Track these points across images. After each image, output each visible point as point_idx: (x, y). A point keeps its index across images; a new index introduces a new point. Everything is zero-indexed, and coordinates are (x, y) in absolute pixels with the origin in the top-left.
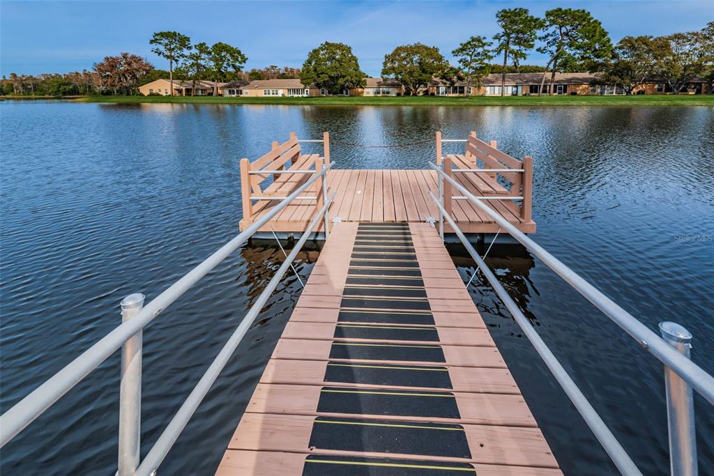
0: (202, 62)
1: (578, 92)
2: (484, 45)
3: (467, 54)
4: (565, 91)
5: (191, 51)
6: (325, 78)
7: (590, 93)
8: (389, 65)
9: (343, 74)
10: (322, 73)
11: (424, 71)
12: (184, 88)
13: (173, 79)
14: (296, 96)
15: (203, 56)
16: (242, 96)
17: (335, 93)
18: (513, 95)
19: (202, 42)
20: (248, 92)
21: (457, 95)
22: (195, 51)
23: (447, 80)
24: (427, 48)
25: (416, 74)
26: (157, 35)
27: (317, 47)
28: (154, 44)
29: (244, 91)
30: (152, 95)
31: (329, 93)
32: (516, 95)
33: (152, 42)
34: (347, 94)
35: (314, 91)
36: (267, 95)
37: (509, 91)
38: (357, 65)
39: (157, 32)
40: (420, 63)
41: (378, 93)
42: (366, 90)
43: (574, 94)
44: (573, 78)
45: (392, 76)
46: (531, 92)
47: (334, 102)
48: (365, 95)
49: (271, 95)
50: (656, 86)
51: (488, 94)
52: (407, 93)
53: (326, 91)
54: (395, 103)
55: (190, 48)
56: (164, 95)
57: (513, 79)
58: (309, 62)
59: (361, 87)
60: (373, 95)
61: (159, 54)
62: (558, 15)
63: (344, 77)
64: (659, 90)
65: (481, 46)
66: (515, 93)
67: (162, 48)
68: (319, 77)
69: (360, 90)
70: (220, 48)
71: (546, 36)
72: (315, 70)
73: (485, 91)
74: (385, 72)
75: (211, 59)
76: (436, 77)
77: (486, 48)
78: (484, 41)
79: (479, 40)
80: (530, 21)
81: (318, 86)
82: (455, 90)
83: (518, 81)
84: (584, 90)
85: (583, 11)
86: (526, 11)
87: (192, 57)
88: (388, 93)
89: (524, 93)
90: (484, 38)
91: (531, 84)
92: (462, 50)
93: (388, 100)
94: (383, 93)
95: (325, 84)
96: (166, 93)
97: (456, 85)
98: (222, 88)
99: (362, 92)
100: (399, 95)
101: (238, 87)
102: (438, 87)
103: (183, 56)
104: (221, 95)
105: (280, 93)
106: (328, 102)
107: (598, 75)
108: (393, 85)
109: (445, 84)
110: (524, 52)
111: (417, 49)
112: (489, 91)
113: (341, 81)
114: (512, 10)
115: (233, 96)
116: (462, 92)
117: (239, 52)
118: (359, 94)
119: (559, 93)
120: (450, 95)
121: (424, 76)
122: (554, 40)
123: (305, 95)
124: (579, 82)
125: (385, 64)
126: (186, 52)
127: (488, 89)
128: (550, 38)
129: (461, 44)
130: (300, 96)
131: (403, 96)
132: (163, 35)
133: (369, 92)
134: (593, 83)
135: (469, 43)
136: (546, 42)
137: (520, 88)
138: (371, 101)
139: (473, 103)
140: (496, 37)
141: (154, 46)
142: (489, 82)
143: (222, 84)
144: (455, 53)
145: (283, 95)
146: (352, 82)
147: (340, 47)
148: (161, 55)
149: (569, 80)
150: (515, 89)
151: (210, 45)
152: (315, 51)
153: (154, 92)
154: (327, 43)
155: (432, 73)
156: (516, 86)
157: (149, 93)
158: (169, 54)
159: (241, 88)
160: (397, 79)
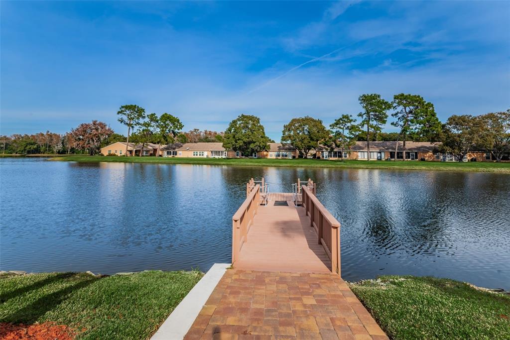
0: (151, 129)
1: (426, 159)
2: (351, 121)
3: (340, 128)
4: (417, 158)
5: (144, 120)
6: (240, 143)
7: (435, 160)
8: (287, 133)
9: (254, 140)
10: (239, 140)
11: (312, 139)
12: (135, 150)
13: (129, 142)
14: (217, 157)
15: (153, 124)
16: (176, 156)
17: (247, 156)
18: (378, 159)
19: (153, 113)
20: (181, 154)
21: (336, 159)
22: (147, 120)
23: (328, 146)
24: (313, 120)
25: (306, 141)
26: (123, 107)
27: (235, 119)
28: (120, 114)
29: (179, 152)
30: (110, 155)
31: (242, 155)
32: (381, 159)
33: (119, 113)
34: (255, 156)
35: (230, 153)
36: (195, 156)
37: (374, 156)
38: (264, 133)
39: (123, 106)
40: (309, 132)
41: (279, 156)
42: (270, 153)
43: (423, 160)
44: (422, 147)
45: (289, 142)
46: (391, 157)
47: (247, 164)
48: (269, 157)
49: (198, 156)
50: (485, 155)
51: (360, 159)
52: (301, 156)
53: (240, 153)
54: (291, 165)
55: (144, 117)
56: (119, 155)
57: (378, 146)
58: (230, 130)
59: (266, 151)
60: (275, 158)
61: (122, 122)
62: (401, 99)
63: (254, 142)
64: (488, 158)
65: (349, 122)
66: (379, 158)
67: (125, 118)
68: (236, 142)
69: (265, 153)
70: (166, 117)
71: (396, 114)
72: (234, 137)
73: (357, 156)
74: (284, 139)
75: (157, 126)
76: (320, 144)
77: (353, 123)
78: (351, 118)
79: (347, 117)
80: (381, 103)
81: (235, 149)
82: (335, 155)
83: (382, 148)
84: (430, 157)
85: (419, 96)
86: (379, 96)
87: (145, 124)
88: (286, 156)
89: (386, 158)
90: (351, 116)
91: (390, 150)
92: (336, 124)
93: (286, 163)
94: (283, 156)
95: (240, 148)
96: (121, 153)
97: (335, 150)
98: (162, 150)
99: (267, 155)
100: (294, 157)
101: (174, 149)
102: (322, 152)
103: (138, 124)
104: (161, 156)
105: (206, 154)
106: (242, 163)
107: (438, 144)
108: (289, 149)
109: (327, 149)
110: (380, 126)
111: (307, 120)
112: (361, 156)
113: (252, 146)
114: (370, 95)
115: (170, 156)
116: (340, 156)
117: (178, 121)
118: (264, 157)
119: (412, 159)
120: (331, 159)
121: (312, 143)
122: (403, 116)
123: (224, 157)
124: (425, 150)
125: (284, 132)
126: (141, 121)
127: (359, 154)
128: (400, 115)
129: (336, 120)
130: (220, 157)
131: (297, 159)
132: (127, 107)
133: (272, 155)
134: (435, 151)
135: (341, 119)
136: (398, 118)
137: (383, 154)
138: (273, 163)
139: (346, 166)
140: (360, 115)
141: (120, 116)
142: (360, 148)
143: (164, 146)
144: (332, 126)
145: (207, 156)
146: (259, 146)
147: (251, 118)
148: (123, 123)
149: (419, 148)
150: (379, 155)
151: (159, 116)
152: (234, 122)
153: (112, 153)
154: (243, 115)
155: (317, 141)
156: (380, 153)
157: (108, 154)
158: (128, 122)
159: (176, 150)
160: (292, 144)
